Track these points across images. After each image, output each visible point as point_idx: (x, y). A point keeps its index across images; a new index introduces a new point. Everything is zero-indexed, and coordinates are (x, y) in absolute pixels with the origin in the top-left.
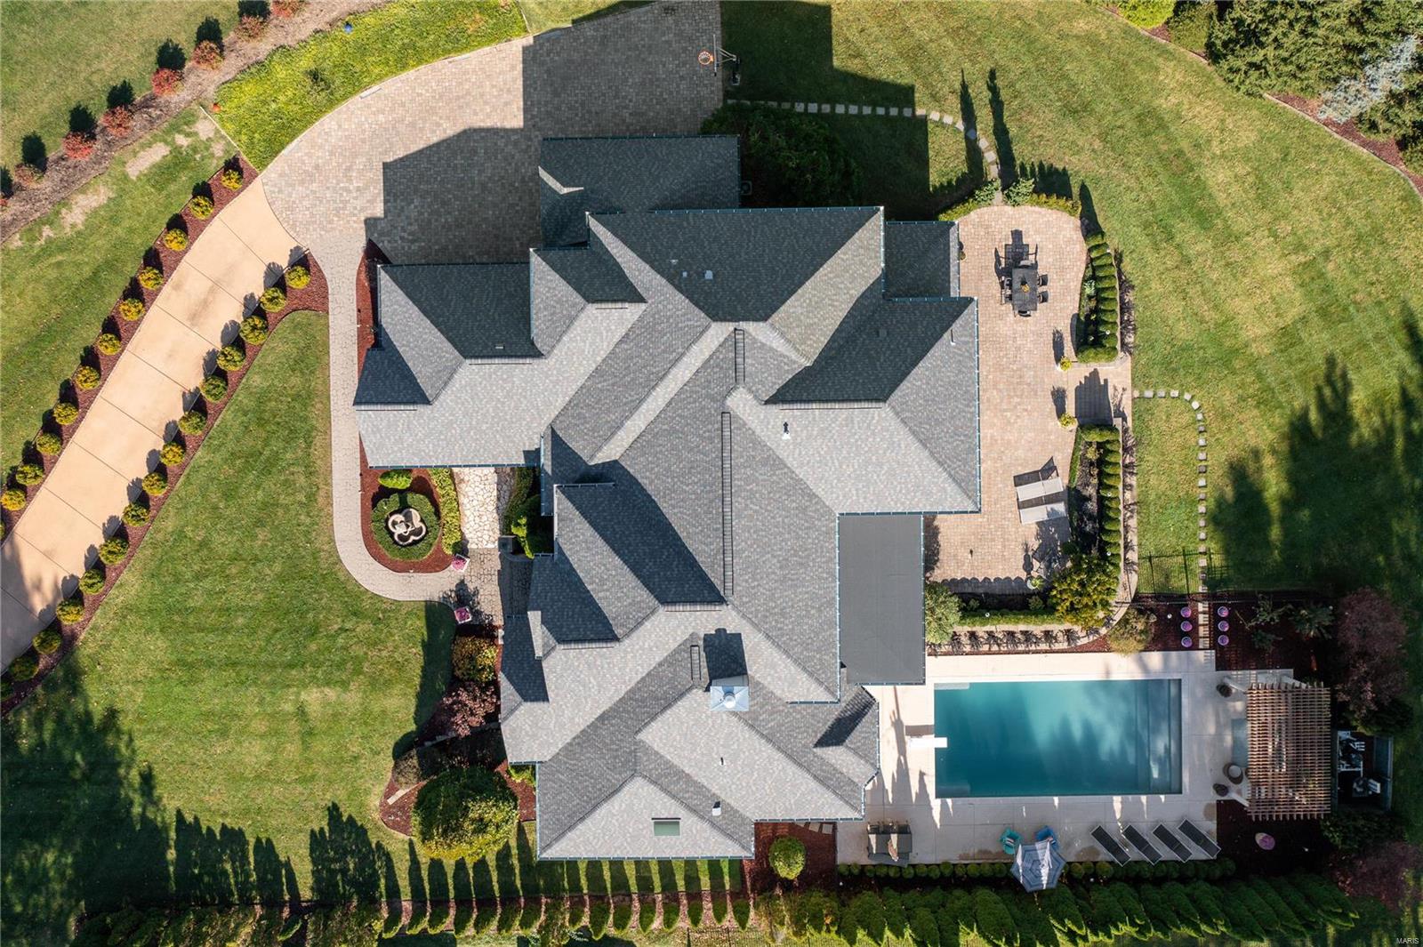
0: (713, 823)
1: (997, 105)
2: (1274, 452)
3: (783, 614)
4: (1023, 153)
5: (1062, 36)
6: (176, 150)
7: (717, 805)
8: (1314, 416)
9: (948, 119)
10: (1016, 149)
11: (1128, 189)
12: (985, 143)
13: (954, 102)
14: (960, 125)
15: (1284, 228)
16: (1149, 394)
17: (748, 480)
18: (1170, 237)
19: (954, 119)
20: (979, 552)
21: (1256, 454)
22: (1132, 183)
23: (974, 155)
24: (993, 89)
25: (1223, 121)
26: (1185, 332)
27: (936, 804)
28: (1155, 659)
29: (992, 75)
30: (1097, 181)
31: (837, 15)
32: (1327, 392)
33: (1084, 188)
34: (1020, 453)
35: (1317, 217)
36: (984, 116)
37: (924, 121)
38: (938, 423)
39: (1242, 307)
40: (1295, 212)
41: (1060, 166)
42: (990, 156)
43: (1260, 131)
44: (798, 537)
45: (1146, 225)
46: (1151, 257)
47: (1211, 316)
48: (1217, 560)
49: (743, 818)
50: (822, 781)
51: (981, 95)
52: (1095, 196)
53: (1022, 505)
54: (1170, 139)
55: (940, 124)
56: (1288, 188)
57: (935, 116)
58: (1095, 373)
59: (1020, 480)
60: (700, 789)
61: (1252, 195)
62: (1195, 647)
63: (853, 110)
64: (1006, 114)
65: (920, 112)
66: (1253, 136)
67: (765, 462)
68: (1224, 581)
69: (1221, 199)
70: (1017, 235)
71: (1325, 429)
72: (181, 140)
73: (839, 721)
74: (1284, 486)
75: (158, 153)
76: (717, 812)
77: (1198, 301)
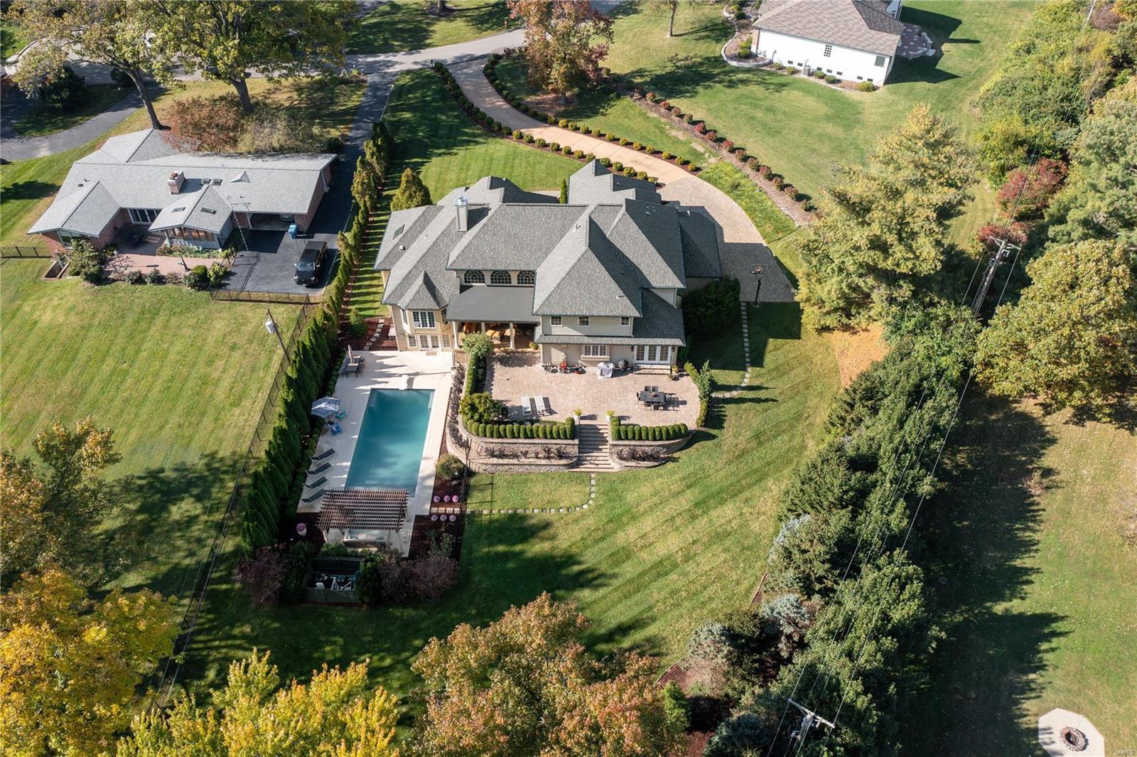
0: (397, 245)
1: (758, 401)
2: (553, 548)
3: (494, 234)
4: (730, 410)
5: (803, 435)
6: (703, 154)
7: (404, 249)
8: (576, 568)
9: (746, 380)
10: (733, 406)
11: (716, 463)
12: (735, 394)
13: (756, 383)
14: (743, 385)
15: (698, 548)
16: (593, 482)
17: (556, 216)
18: (689, 487)
19: (746, 382)
20: (508, 382)
21: (553, 538)
22: (719, 466)
23: (729, 388)
24: (766, 400)
25: (764, 513)
26: (630, 498)
27: (369, 387)
28: (431, 482)
29: (773, 400)
30: (719, 446)
31: (796, 342)
32: (590, 576)
33: (714, 437)
34: (561, 400)
35: (707, 568)
36: (751, 395)
37: (745, 369)
38: (578, 284)
39: (647, 524)
40: (710, 555)
41: (725, 425)
42: (728, 395)
43: (760, 534)
44: (528, 245)
45: (695, 474)
46: (677, 477)
47: (641, 508)
48: (485, 519)
49: (393, 264)
50: (407, 277)
51: (762, 394)
52: (710, 443)
53: (532, 401)
54: (750, 486)
55: (743, 377)
56: (726, 550)
57: (747, 375)
58: (605, 441)
59: (546, 400)
60: (414, 239)
61: (720, 530)
62: (433, 504)
63: (746, 345)
64: (753, 404)
65: (749, 369)
66: (757, 530)
67: (563, 226)
68: (472, 522)
69: (714, 514)
70: (684, 403)
71: (567, 575)
72: (707, 155)
73: (434, 287)
74: (529, 555)
75: (700, 149)
76: (401, 247)
77: (650, 502)
